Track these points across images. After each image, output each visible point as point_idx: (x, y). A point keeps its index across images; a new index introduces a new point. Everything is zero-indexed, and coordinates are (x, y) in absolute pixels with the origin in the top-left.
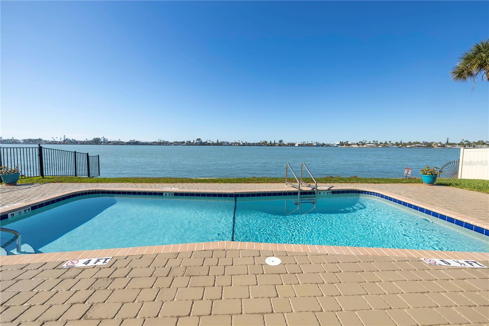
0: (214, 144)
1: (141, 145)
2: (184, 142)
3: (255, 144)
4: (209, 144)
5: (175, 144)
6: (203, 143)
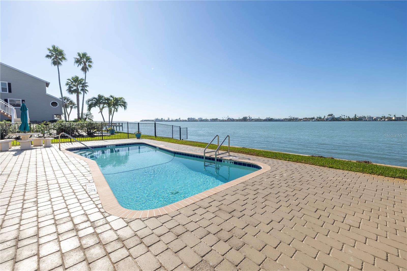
0: (349, 119)
1: (274, 121)
2: (313, 118)
4: (343, 120)
5: (304, 120)
6: (335, 118)
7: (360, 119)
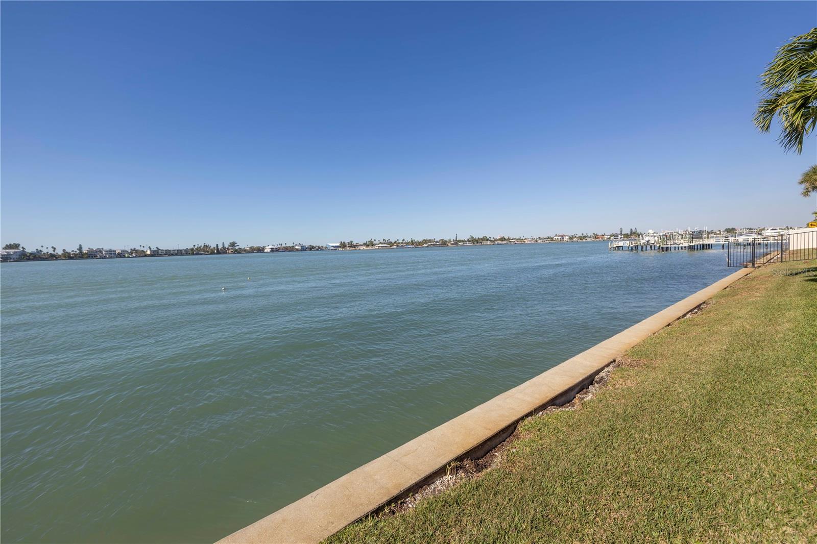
0: (67, 256)
3: (183, 252)
7: (92, 255)
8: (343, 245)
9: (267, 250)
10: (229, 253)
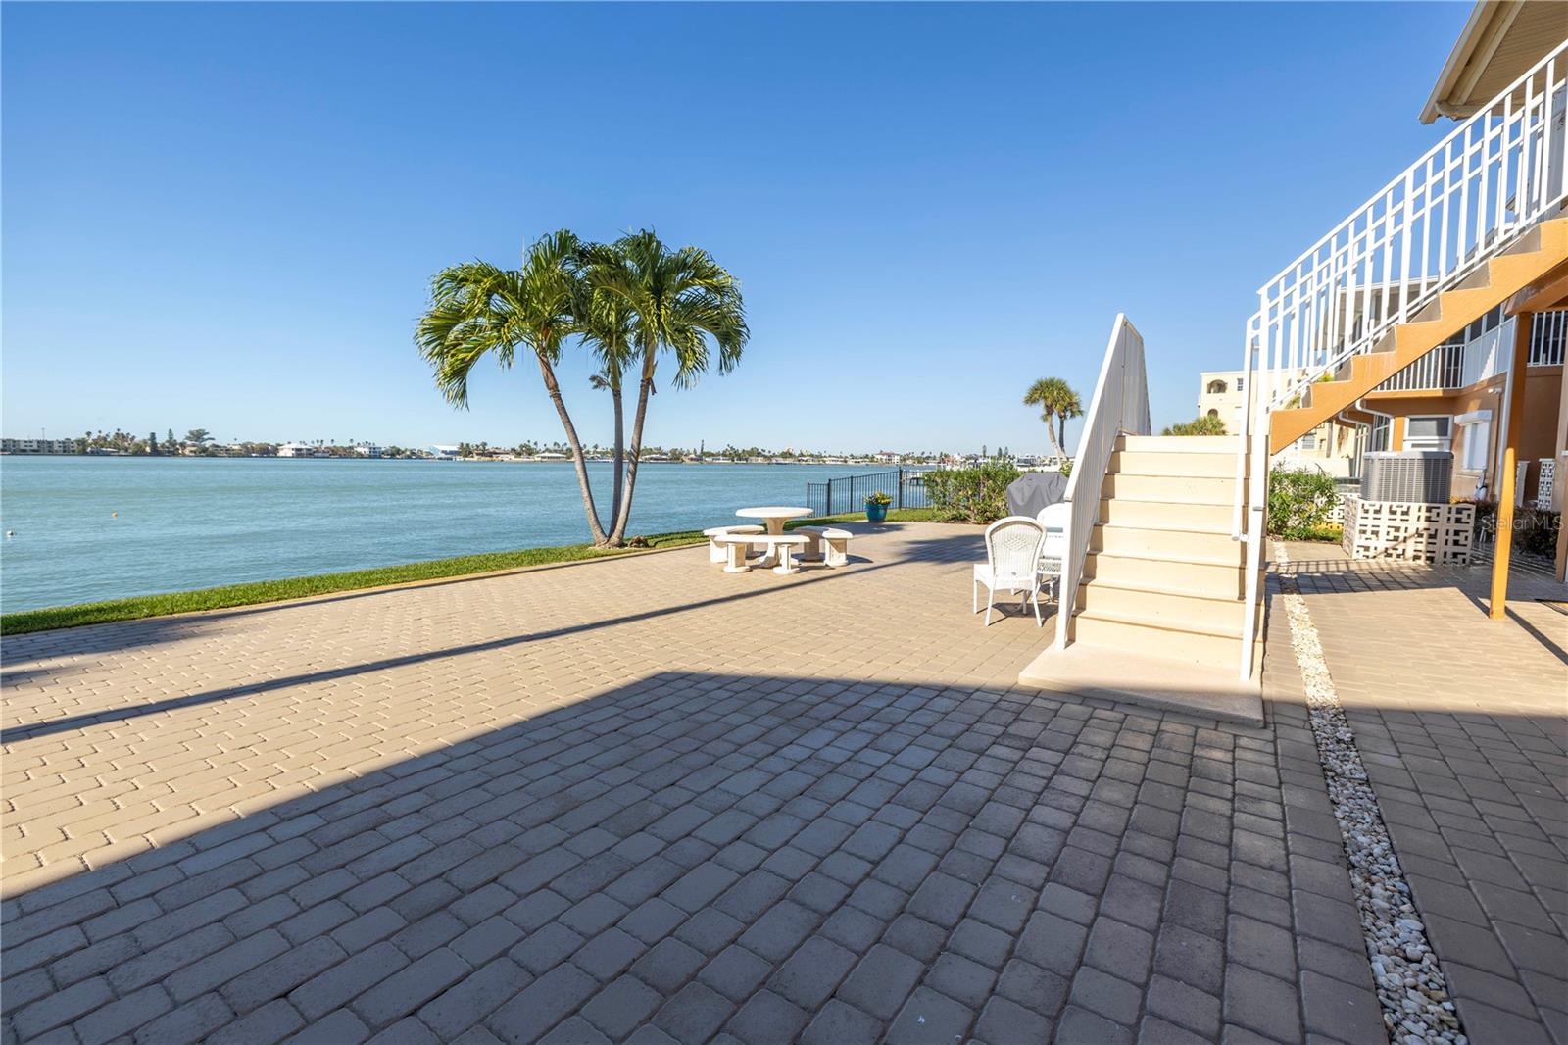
8: (466, 451)
9: (286, 451)
10: (184, 455)
